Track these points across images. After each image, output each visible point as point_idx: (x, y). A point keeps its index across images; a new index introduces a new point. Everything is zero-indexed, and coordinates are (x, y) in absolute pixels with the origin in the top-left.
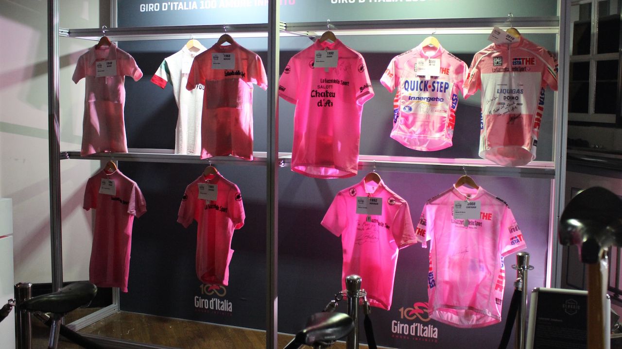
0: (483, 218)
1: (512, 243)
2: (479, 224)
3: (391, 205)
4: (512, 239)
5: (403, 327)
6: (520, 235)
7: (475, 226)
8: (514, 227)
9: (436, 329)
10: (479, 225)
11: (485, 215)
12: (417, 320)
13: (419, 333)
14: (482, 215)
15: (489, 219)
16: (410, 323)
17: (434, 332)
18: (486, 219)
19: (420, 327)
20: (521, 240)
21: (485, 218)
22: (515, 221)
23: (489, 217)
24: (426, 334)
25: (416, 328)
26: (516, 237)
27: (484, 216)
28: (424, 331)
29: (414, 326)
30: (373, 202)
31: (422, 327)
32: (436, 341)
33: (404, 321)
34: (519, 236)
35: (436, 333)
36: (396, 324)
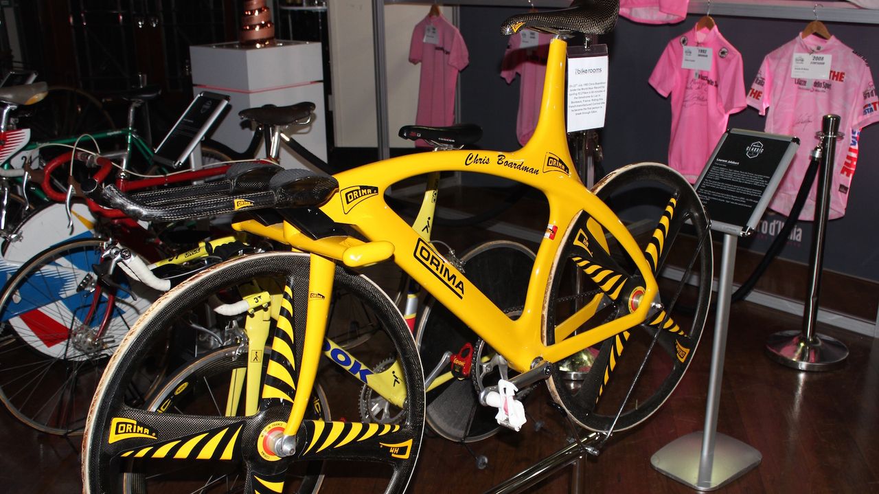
0: (833, 79)
1: (864, 113)
2: (828, 86)
3: (722, 57)
4: (866, 106)
6: (876, 103)
7: (824, 89)
8: (870, 92)
9: (798, 230)
10: (828, 88)
11: (836, 74)
14: (832, 74)
15: (841, 80)
16: (769, 220)
17: (797, 233)
18: (837, 80)
20: (876, 109)
21: (835, 78)
22: (872, 83)
23: (842, 77)
25: (777, 226)
26: (869, 105)
27: (834, 75)
29: (773, 224)
30: (702, 54)
32: (799, 245)
34: (874, 104)
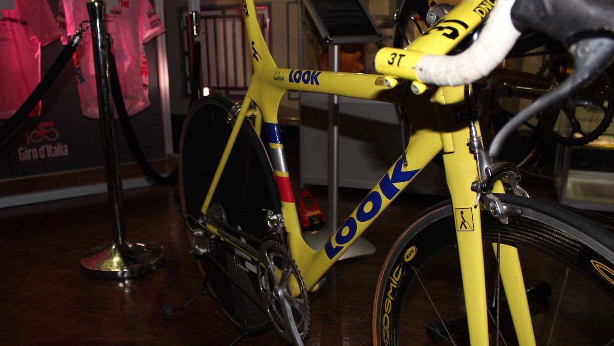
0: (122, 6)
1: (153, 27)
4: (152, 23)
5: (31, 153)
7: (115, 15)
8: (153, 12)
9: (66, 146)
10: (119, 13)
11: (124, 2)
12: (45, 142)
13: (50, 154)
14: (121, 3)
16: (38, 147)
17: (64, 149)
18: (125, 7)
19: (49, 147)
20: (160, 23)
23: (127, 4)
24: (56, 154)
25: (45, 150)
26: (155, 21)
28: (53, 150)
29: (42, 149)
31: (51, 147)
32: (67, 159)
33: (31, 146)
34: (158, 19)
35: (66, 150)
36: (23, 151)
